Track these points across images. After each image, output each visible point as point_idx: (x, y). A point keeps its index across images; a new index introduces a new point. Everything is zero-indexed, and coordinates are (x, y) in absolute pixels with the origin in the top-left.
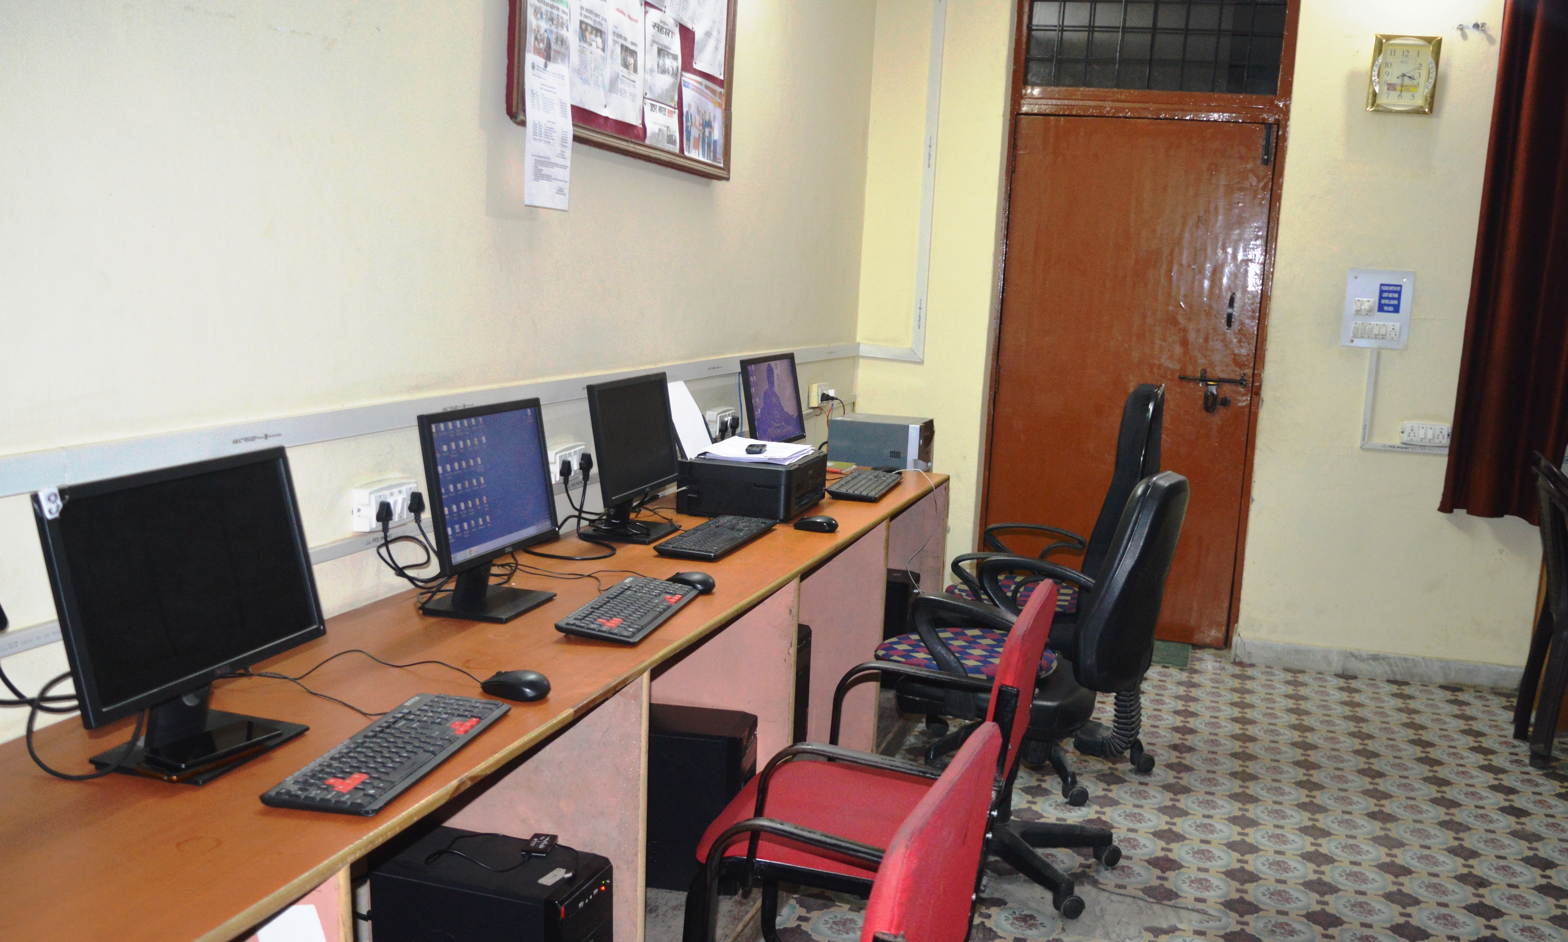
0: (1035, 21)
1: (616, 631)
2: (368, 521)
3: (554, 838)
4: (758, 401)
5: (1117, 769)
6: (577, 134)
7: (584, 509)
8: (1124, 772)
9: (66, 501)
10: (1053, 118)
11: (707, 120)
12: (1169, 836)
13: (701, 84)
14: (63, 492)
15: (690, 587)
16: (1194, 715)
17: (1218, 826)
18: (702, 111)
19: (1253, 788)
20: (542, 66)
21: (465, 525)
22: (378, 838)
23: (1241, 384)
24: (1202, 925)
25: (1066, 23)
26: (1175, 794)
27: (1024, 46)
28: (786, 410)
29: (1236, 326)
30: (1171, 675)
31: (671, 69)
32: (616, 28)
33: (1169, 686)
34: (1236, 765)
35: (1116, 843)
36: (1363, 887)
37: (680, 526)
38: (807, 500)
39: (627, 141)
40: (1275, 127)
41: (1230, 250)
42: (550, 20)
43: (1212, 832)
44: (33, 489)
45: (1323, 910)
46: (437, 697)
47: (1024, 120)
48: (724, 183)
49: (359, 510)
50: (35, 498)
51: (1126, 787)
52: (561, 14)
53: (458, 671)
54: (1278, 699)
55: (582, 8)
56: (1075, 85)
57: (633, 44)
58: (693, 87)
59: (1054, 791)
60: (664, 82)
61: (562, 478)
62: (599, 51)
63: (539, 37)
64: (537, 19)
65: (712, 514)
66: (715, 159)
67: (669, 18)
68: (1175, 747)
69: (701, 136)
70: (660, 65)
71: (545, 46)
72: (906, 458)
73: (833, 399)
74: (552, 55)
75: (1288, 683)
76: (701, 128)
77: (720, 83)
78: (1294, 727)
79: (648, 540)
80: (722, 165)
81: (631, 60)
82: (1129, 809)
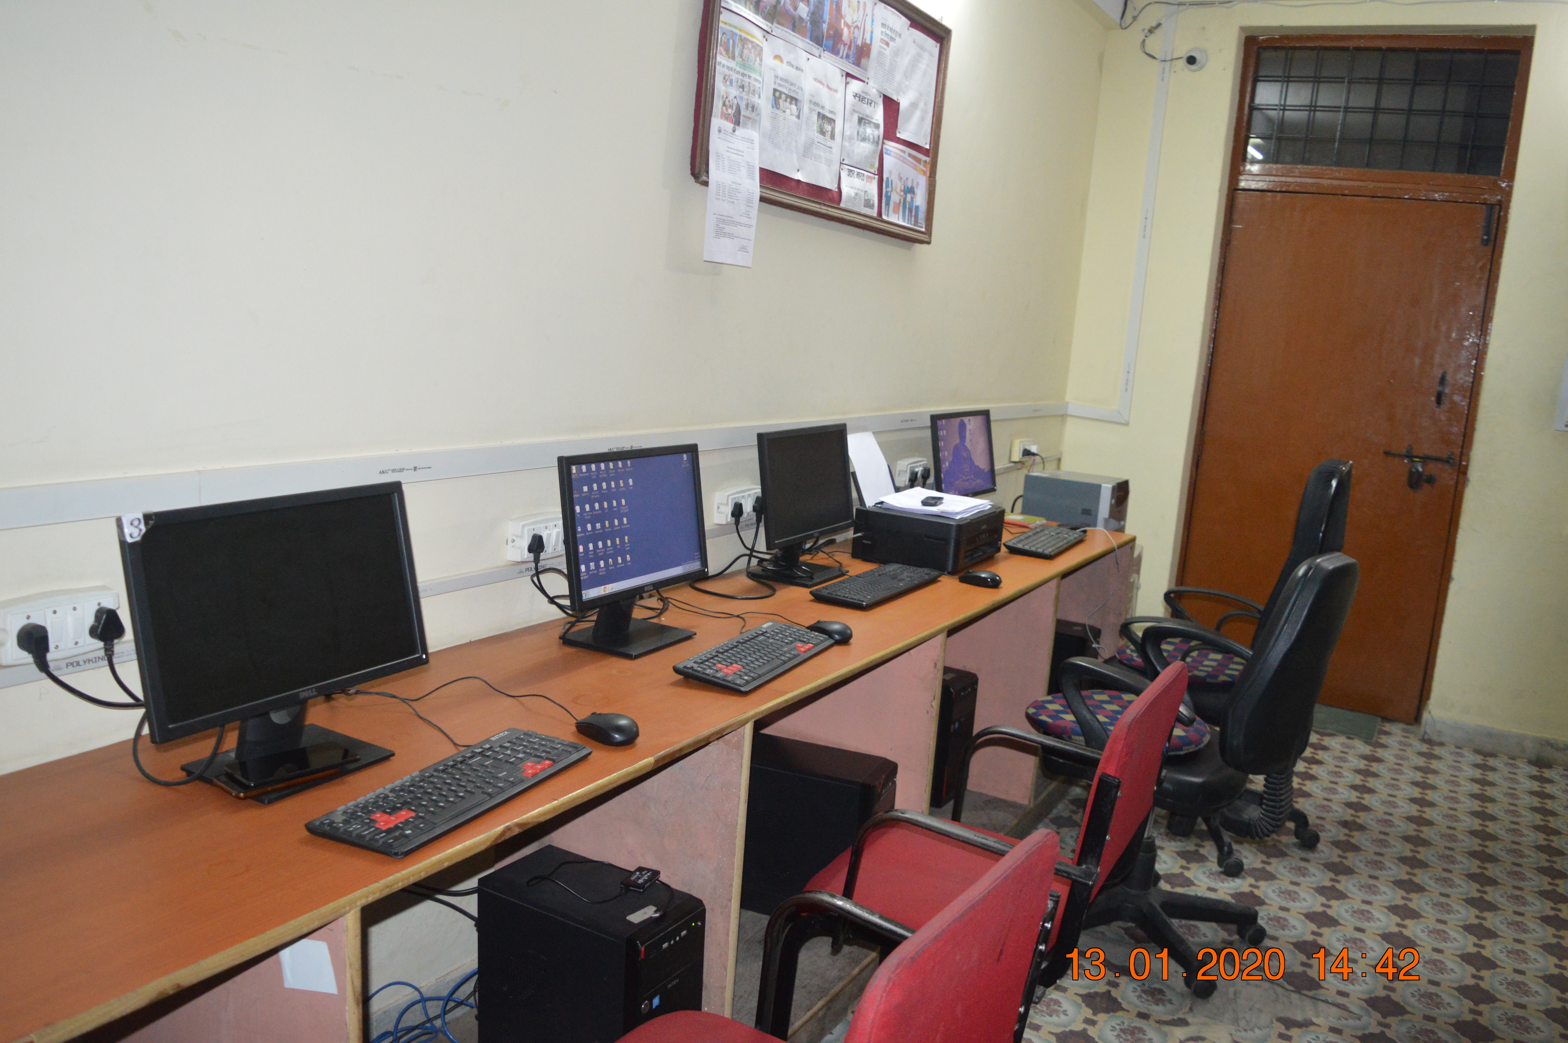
0: (1258, 100)
1: (730, 678)
2: (520, 552)
3: (656, 873)
4: (946, 455)
5: (1280, 842)
6: (764, 195)
7: (755, 549)
8: (1287, 846)
9: (149, 527)
10: (1269, 194)
11: (910, 186)
12: (1322, 919)
13: (904, 152)
14: (147, 517)
15: (827, 637)
16: (1371, 791)
17: (1376, 914)
18: (904, 178)
19: (1421, 877)
20: (731, 131)
21: (602, 563)
22: (397, 883)
23: (1448, 462)
24: (1340, 1021)
25: (1288, 103)
26: (1336, 875)
27: (1244, 124)
28: (976, 464)
29: (1446, 405)
30: (1354, 748)
31: (871, 137)
32: (813, 96)
33: (1350, 758)
34: (1407, 850)
35: (1260, 922)
36: (1524, 1000)
37: (848, 572)
38: (981, 553)
39: (819, 204)
40: (1498, 207)
41: (1444, 328)
42: (740, 87)
43: (1368, 920)
44: (118, 515)
45: (1475, 1021)
46: (524, 734)
47: (1241, 196)
48: (925, 246)
49: (513, 541)
50: (119, 522)
51: (1286, 862)
52: (753, 82)
53: (560, 708)
54: (1463, 783)
55: (776, 77)
56: (1294, 162)
57: (831, 112)
58: (895, 155)
59: (1210, 858)
60: (864, 149)
61: (733, 519)
62: (794, 118)
63: (727, 103)
64: (726, 86)
65: (884, 562)
66: (916, 222)
67: (873, 89)
68: (1345, 824)
69: (902, 201)
70: (860, 133)
71: (734, 111)
72: (1096, 516)
73: (1034, 454)
74: (741, 120)
75: (1477, 766)
76: (902, 193)
77: (926, 152)
78: (1476, 814)
79: (810, 583)
80: (923, 230)
81: (828, 128)
82: (1286, 885)
